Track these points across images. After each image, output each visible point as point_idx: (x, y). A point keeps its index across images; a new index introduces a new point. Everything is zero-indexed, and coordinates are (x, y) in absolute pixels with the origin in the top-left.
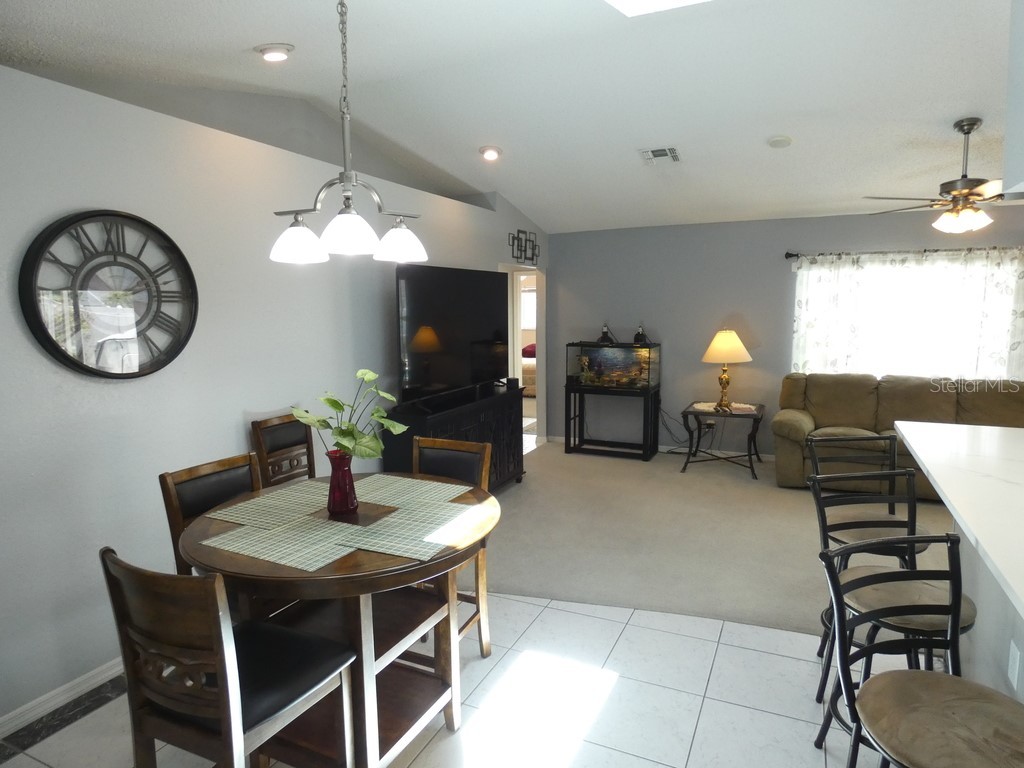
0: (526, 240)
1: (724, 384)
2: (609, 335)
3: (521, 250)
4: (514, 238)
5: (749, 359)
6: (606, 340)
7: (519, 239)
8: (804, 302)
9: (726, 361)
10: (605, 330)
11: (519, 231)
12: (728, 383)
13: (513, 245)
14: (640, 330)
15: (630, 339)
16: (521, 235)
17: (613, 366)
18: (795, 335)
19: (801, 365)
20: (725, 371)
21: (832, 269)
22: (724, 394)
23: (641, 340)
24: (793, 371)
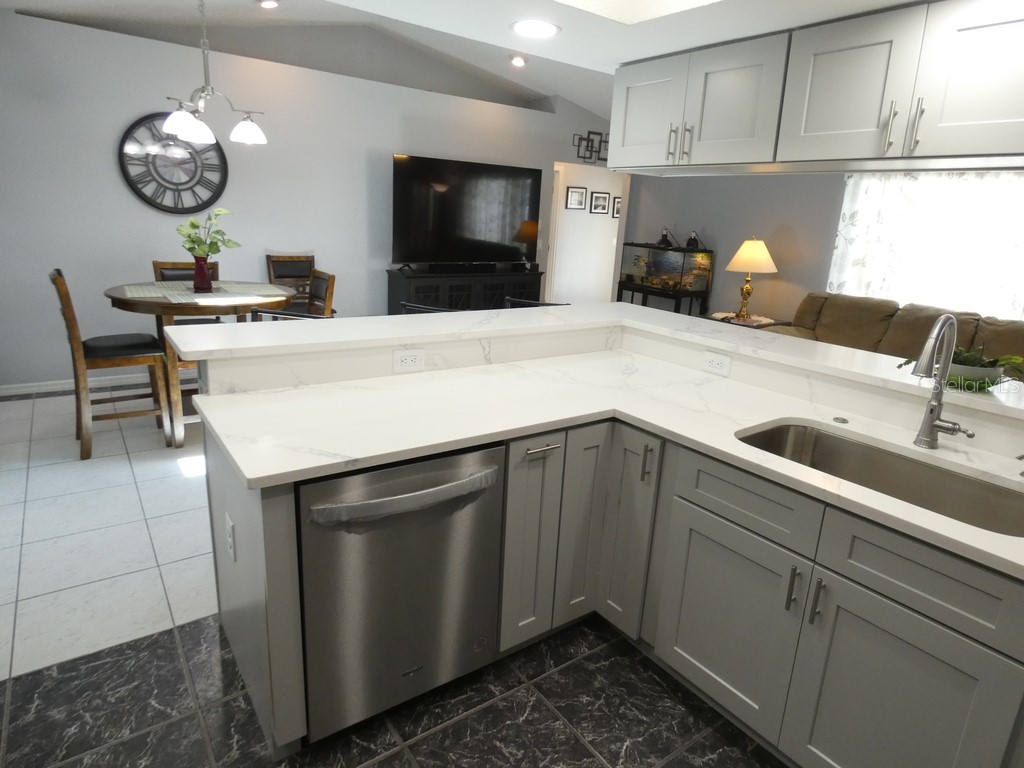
0: (601, 142)
1: (746, 295)
2: (669, 238)
3: (591, 151)
4: (581, 139)
5: (775, 270)
6: (665, 244)
7: (588, 140)
8: (848, 216)
9: (750, 271)
10: (665, 233)
11: (590, 133)
12: (749, 294)
13: (579, 146)
14: (693, 235)
15: (684, 245)
16: (592, 136)
17: (671, 270)
18: (835, 252)
19: (835, 284)
20: (748, 281)
21: (883, 179)
22: (744, 305)
23: (693, 246)
24: (828, 290)
